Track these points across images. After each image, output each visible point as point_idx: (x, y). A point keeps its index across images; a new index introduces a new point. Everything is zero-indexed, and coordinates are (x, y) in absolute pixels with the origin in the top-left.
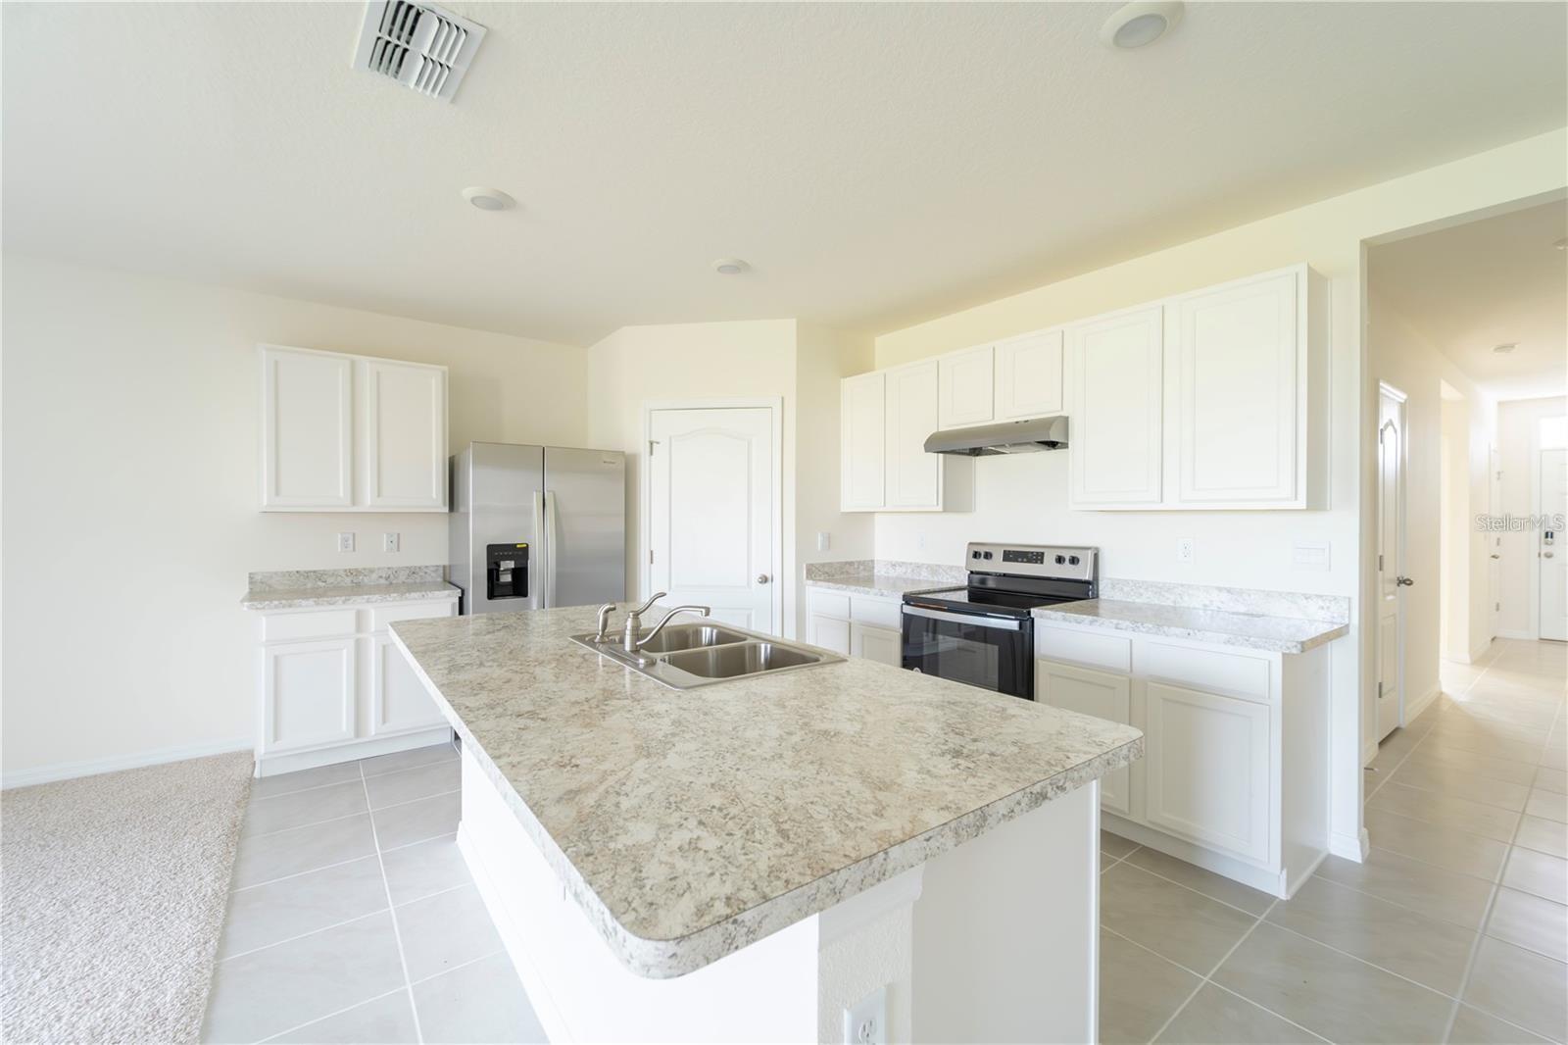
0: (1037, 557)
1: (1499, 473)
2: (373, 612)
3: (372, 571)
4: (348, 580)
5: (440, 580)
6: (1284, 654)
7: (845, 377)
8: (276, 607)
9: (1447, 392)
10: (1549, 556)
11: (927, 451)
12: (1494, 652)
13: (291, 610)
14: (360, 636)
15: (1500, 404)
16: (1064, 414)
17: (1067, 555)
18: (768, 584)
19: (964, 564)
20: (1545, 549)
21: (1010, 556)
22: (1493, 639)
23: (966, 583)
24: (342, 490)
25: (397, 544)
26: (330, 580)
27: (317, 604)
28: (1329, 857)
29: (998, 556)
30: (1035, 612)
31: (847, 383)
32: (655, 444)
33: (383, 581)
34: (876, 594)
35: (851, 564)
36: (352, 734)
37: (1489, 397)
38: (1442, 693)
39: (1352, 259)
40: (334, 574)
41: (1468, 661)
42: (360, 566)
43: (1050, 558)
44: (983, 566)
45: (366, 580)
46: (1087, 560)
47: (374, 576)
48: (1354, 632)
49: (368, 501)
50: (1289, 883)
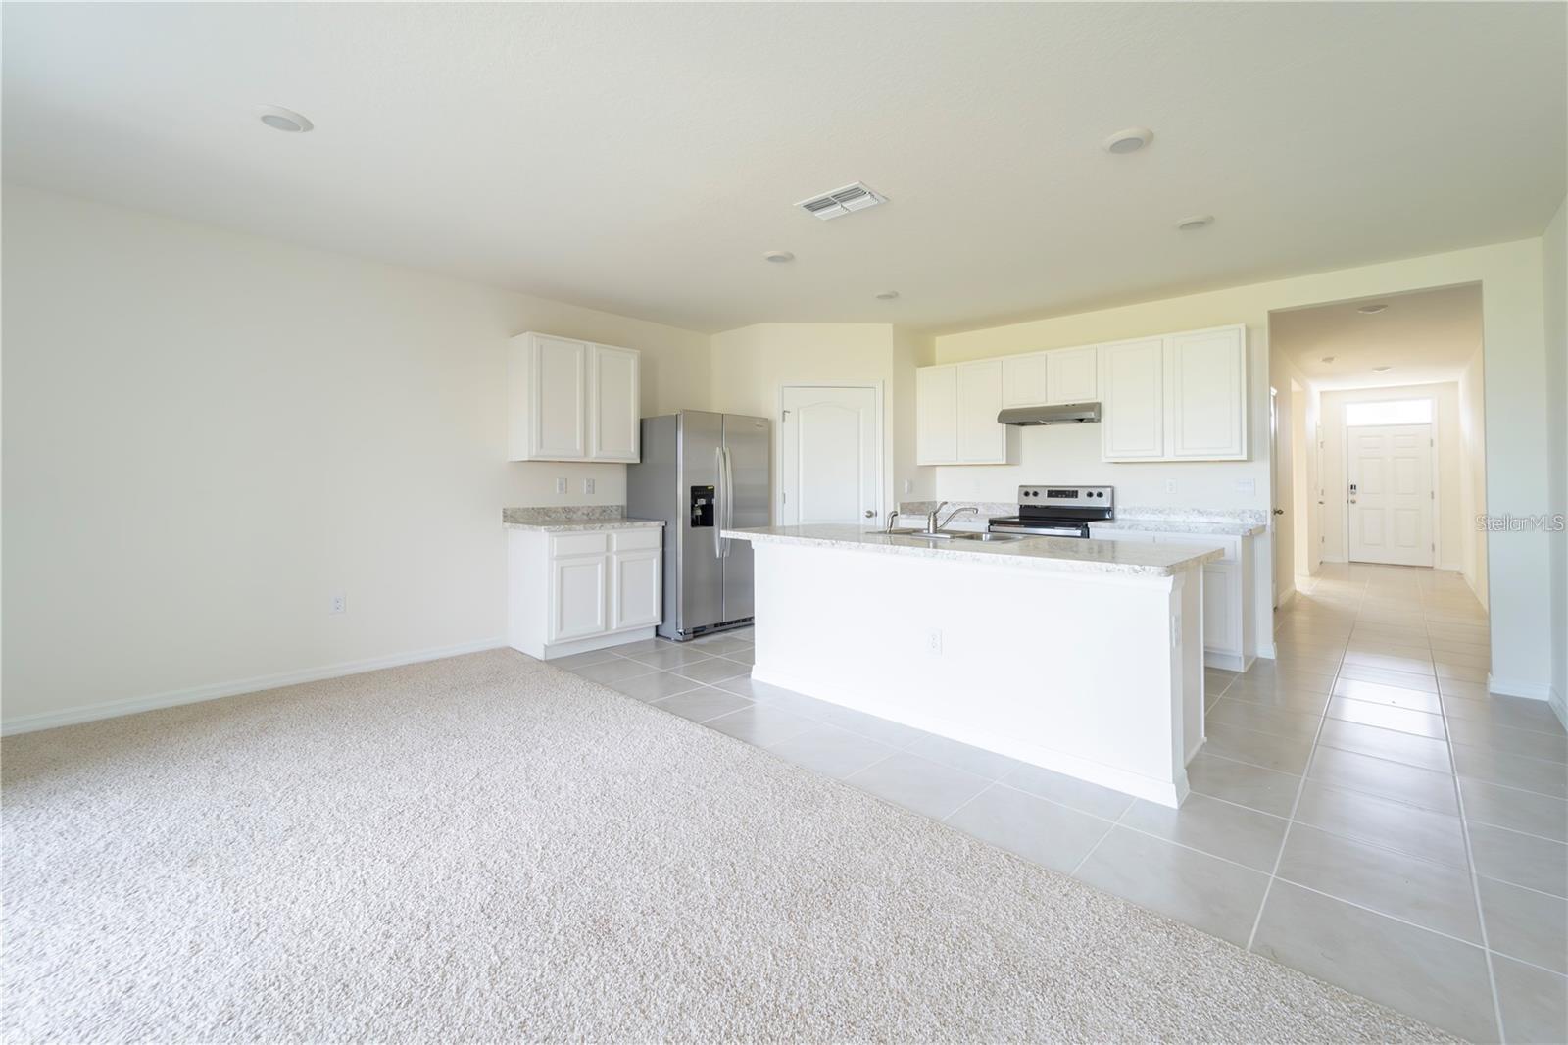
0: (1074, 494)
1: (1322, 443)
2: (615, 536)
3: (579, 509)
4: (564, 515)
5: (620, 517)
6: (1242, 537)
7: (920, 366)
8: (563, 531)
9: (1295, 387)
10: (1354, 502)
11: (999, 421)
12: (1321, 569)
13: (571, 533)
14: (608, 554)
15: (1321, 393)
16: (1098, 401)
17: (1095, 492)
18: (873, 518)
19: (1017, 501)
20: (1351, 498)
21: (1051, 494)
22: (1321, 563)
23: (1018, 514)
24: (579, 446)
25: (592, 488)
26: (553, 515)
27: (585, 529)
28: (1258, 658)
29: (1043, 494)
30: (1090, 524)
31: (920, 370)
32: (787, 414)
33: (585, 517)
34: (966, 521)
35: (923, 503)
36: (603, 629)
37: (1316, 388)
38: (1296, 591)
39: (1265, 320)
40: (555, 511)
41: (1308, 573)
42: (571, 505)
43: (1082, 494)
44: (1031, 501)
45: (575, 516)
46: (1107, 493)
47: (580, 513)
48: (1268, 530)
49: (593, 455)
50: (1246, 663)
